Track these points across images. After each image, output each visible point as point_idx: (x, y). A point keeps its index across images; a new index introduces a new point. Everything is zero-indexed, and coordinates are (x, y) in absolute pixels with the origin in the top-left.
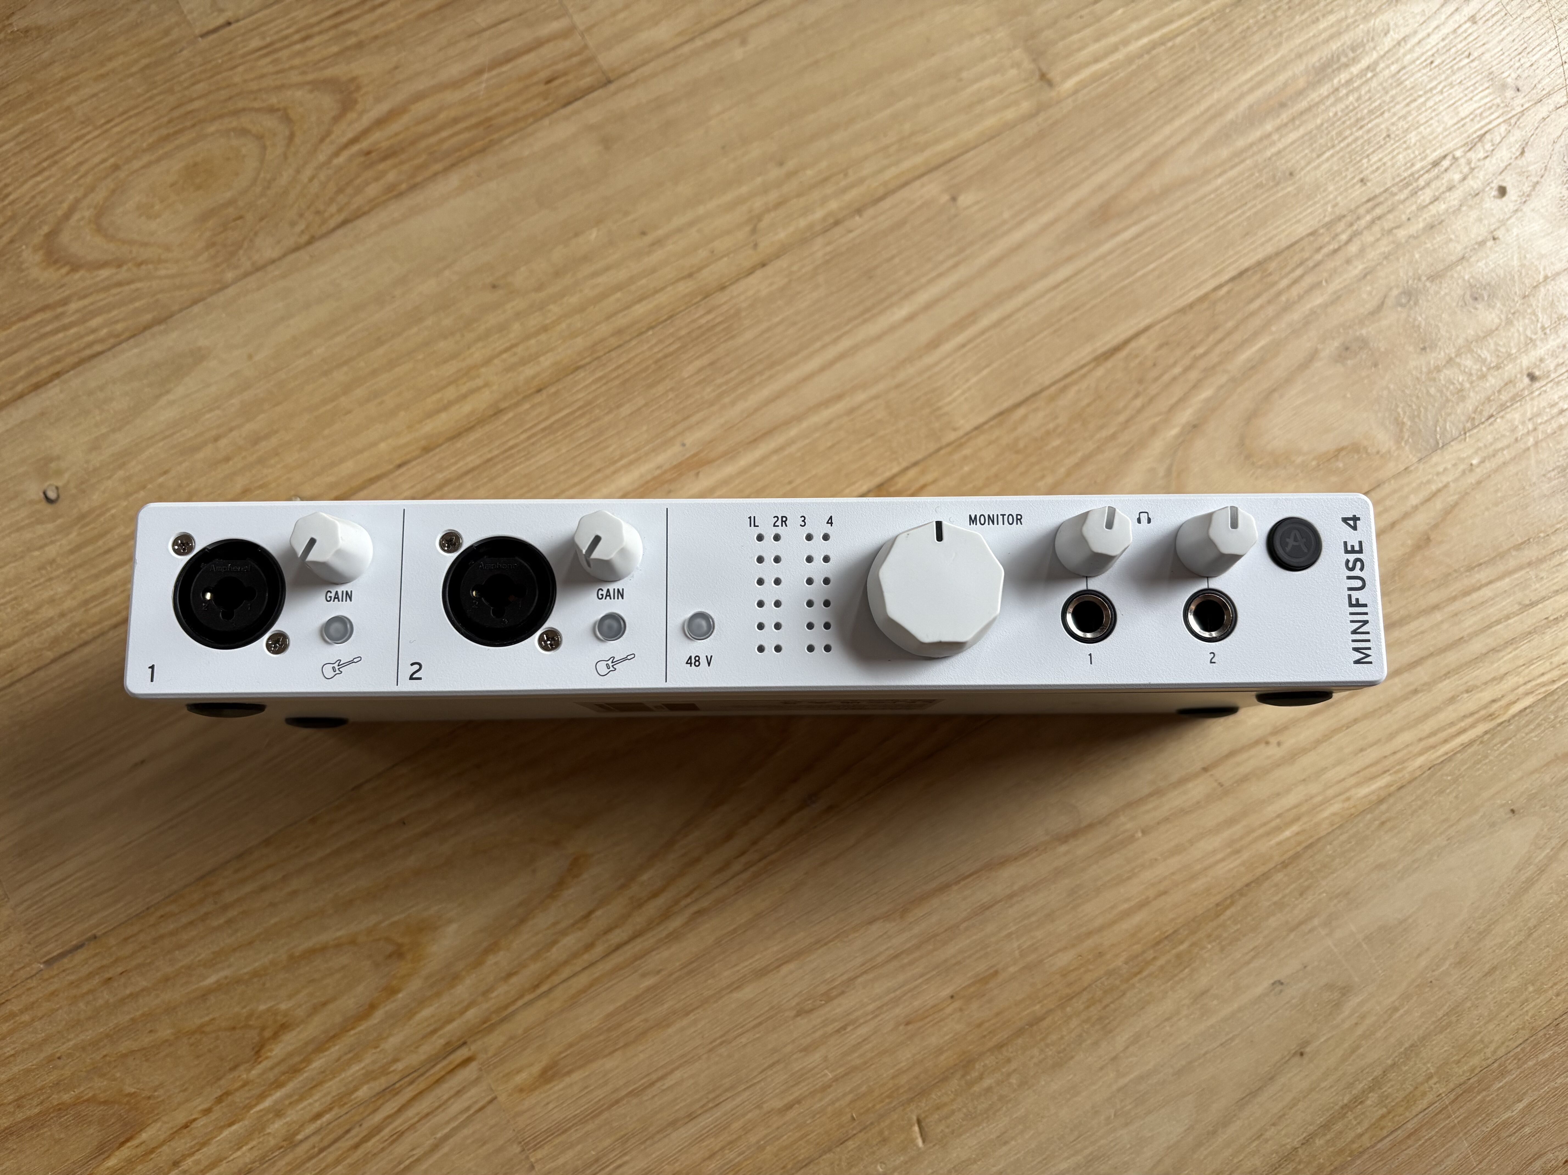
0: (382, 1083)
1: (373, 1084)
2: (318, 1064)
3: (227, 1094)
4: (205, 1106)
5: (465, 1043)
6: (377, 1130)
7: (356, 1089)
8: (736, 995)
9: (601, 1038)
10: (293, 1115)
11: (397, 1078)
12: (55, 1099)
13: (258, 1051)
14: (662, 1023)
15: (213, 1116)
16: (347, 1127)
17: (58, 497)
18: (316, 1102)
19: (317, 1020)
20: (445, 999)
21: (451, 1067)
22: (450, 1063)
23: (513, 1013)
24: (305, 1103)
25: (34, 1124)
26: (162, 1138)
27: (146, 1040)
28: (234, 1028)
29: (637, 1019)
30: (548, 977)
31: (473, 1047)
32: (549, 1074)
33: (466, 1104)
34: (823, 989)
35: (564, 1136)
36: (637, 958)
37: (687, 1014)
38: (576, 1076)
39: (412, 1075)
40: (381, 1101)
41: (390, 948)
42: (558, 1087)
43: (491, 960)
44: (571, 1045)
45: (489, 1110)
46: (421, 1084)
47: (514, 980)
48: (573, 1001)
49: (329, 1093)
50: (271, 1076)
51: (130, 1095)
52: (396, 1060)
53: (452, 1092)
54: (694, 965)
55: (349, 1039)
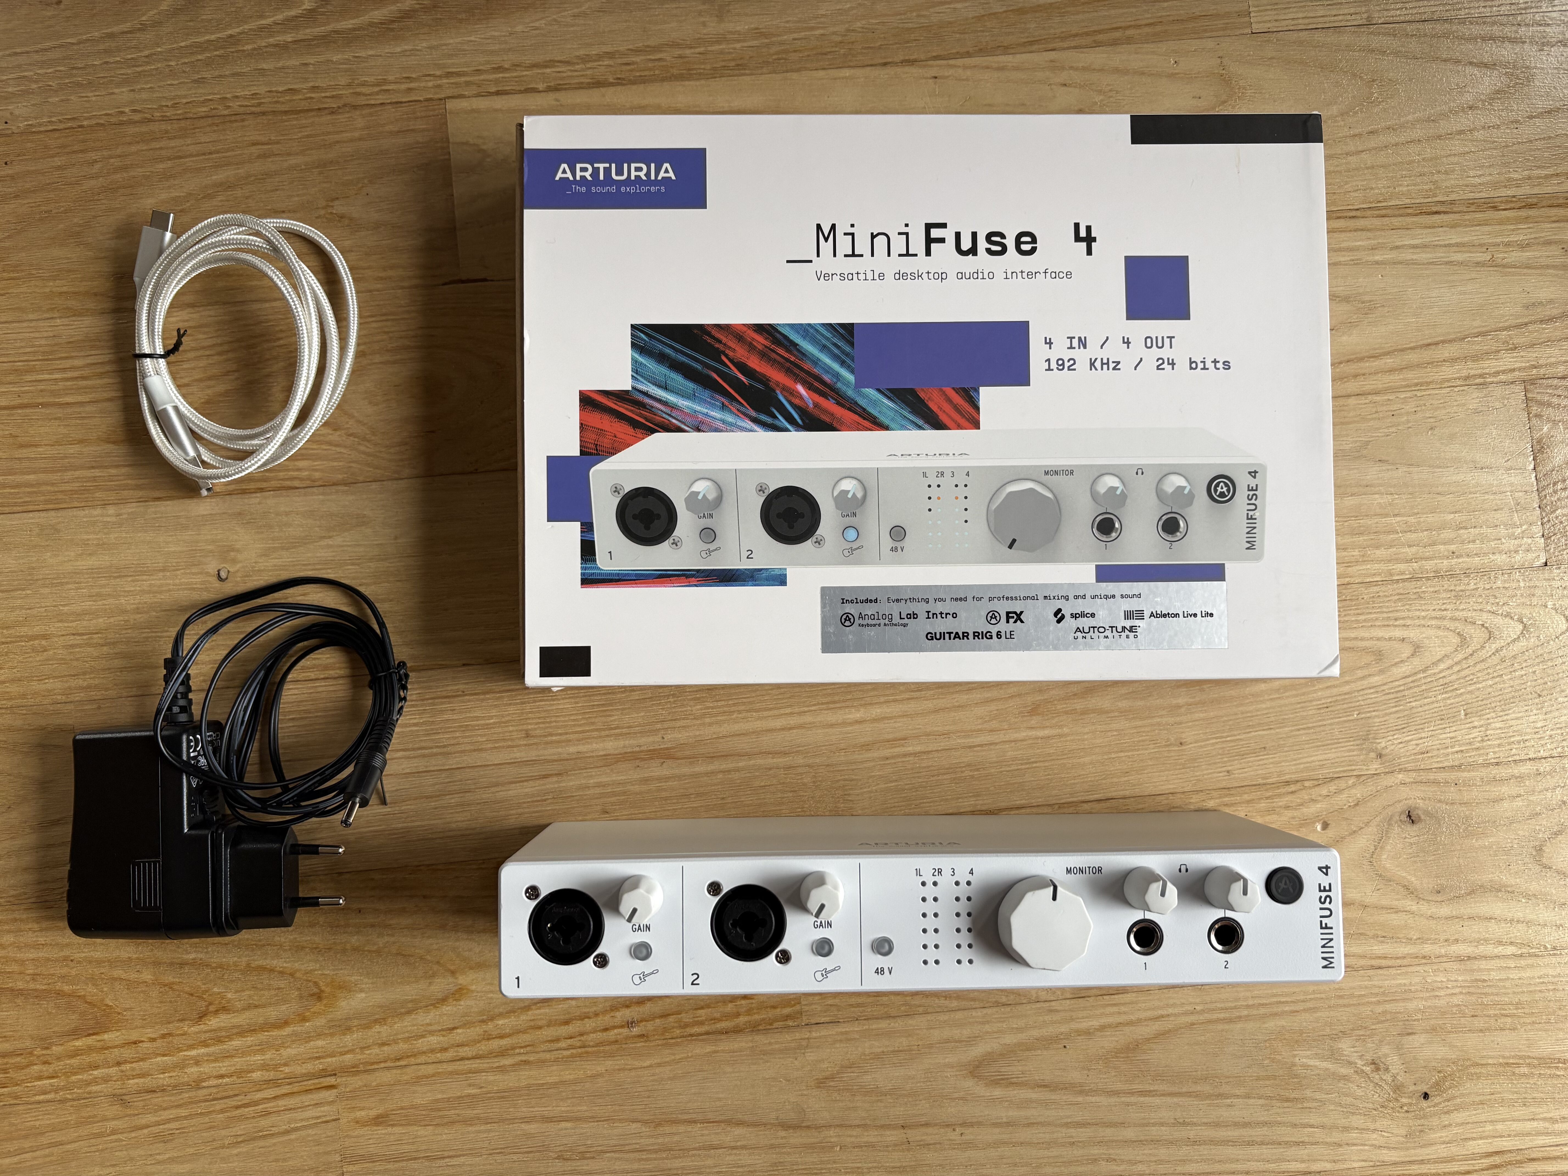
0: (271, 1075)
1: (264, 1073)
2: (236, 1043)
3: (170, 1034)
4: (153, 1036)
5: (335, 1075)
6: (255, 1103)
7: (253, 1071)
8: (523, 1126)
9: (424, 1113)
10: (206, 1068)
11: (282, 1076)
12: (58, 986)
13: (202, 1016)
14: (468, 1122)
15: (155, 1044)
16: (237, 1092)
17: (227, 578)
18: (224, 1067)
19: (247, 1014)
20: (336, 1040)
21: (319, 1086)
22: (319, 1083)
23: (374, 1070)
24: (217, 1064)
25: (39, 995)
26: (117, 1043)
27: (133, 976)
28: (192, 995)
29: (453, 1112)
30: (408, 1057)
31: (339, 1080)
32: (379, 1120)
33: (318, 1115)
34: (582, 1149)
35: (371, 1164)
36: (470, 1072)
37: (487, 1123)
38: (397, 1130)
39: (292, 1079)
40: (265, 1086)
41: (316, 990)
42: (381, 1131)
43: (377, 1028)
44: (402, 1108)
45: (330, 1125)
46: (296, 1088)
47: (386, 1048)
48: (418, 1080)
49: (234, 1065)
50: (203, 1037)
51: (107, 1005)
52: (286, 1065)
53: (313, 1102)
54: (506, 1094)
55: (263, 1036)
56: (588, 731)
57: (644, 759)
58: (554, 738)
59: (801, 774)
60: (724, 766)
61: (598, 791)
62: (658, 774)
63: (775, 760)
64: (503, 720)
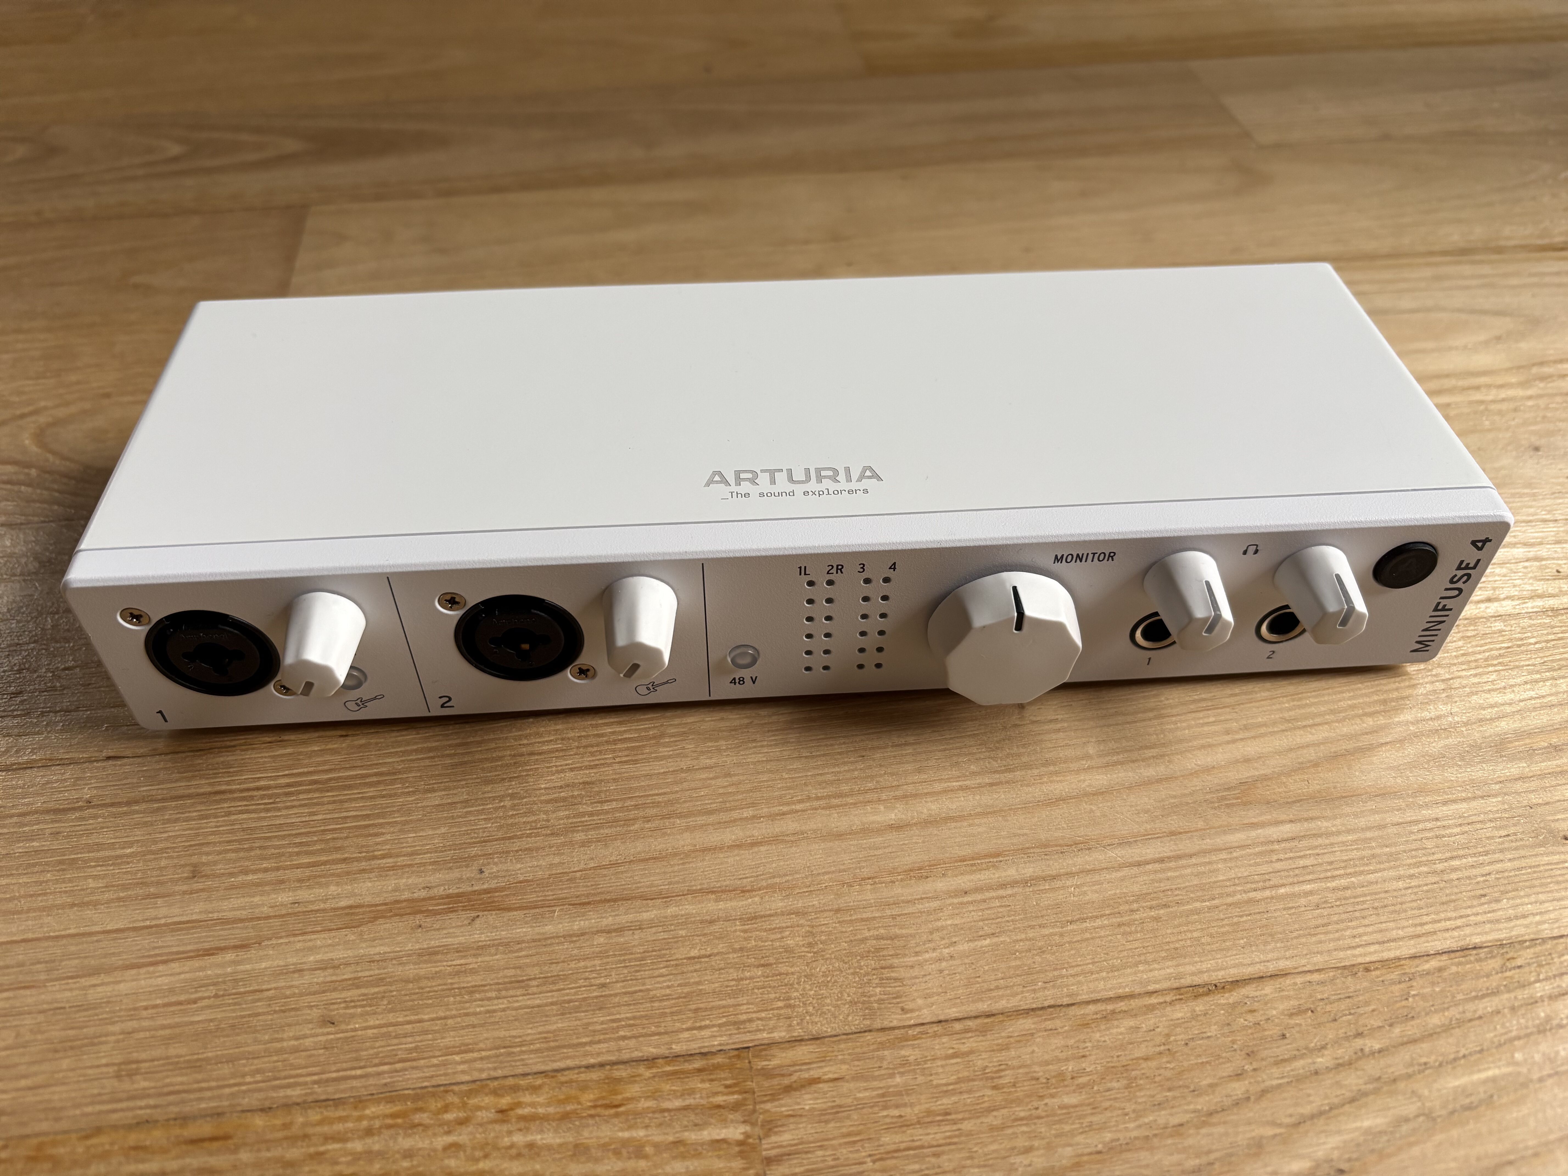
56: (325, 863)
57: (436, 913)
58: (250, 877)
59: (781, 929)
60: (608, 921)
61: (320, 977)
62: (462, 939)
63: (721, 905)
64: (153, 848)
